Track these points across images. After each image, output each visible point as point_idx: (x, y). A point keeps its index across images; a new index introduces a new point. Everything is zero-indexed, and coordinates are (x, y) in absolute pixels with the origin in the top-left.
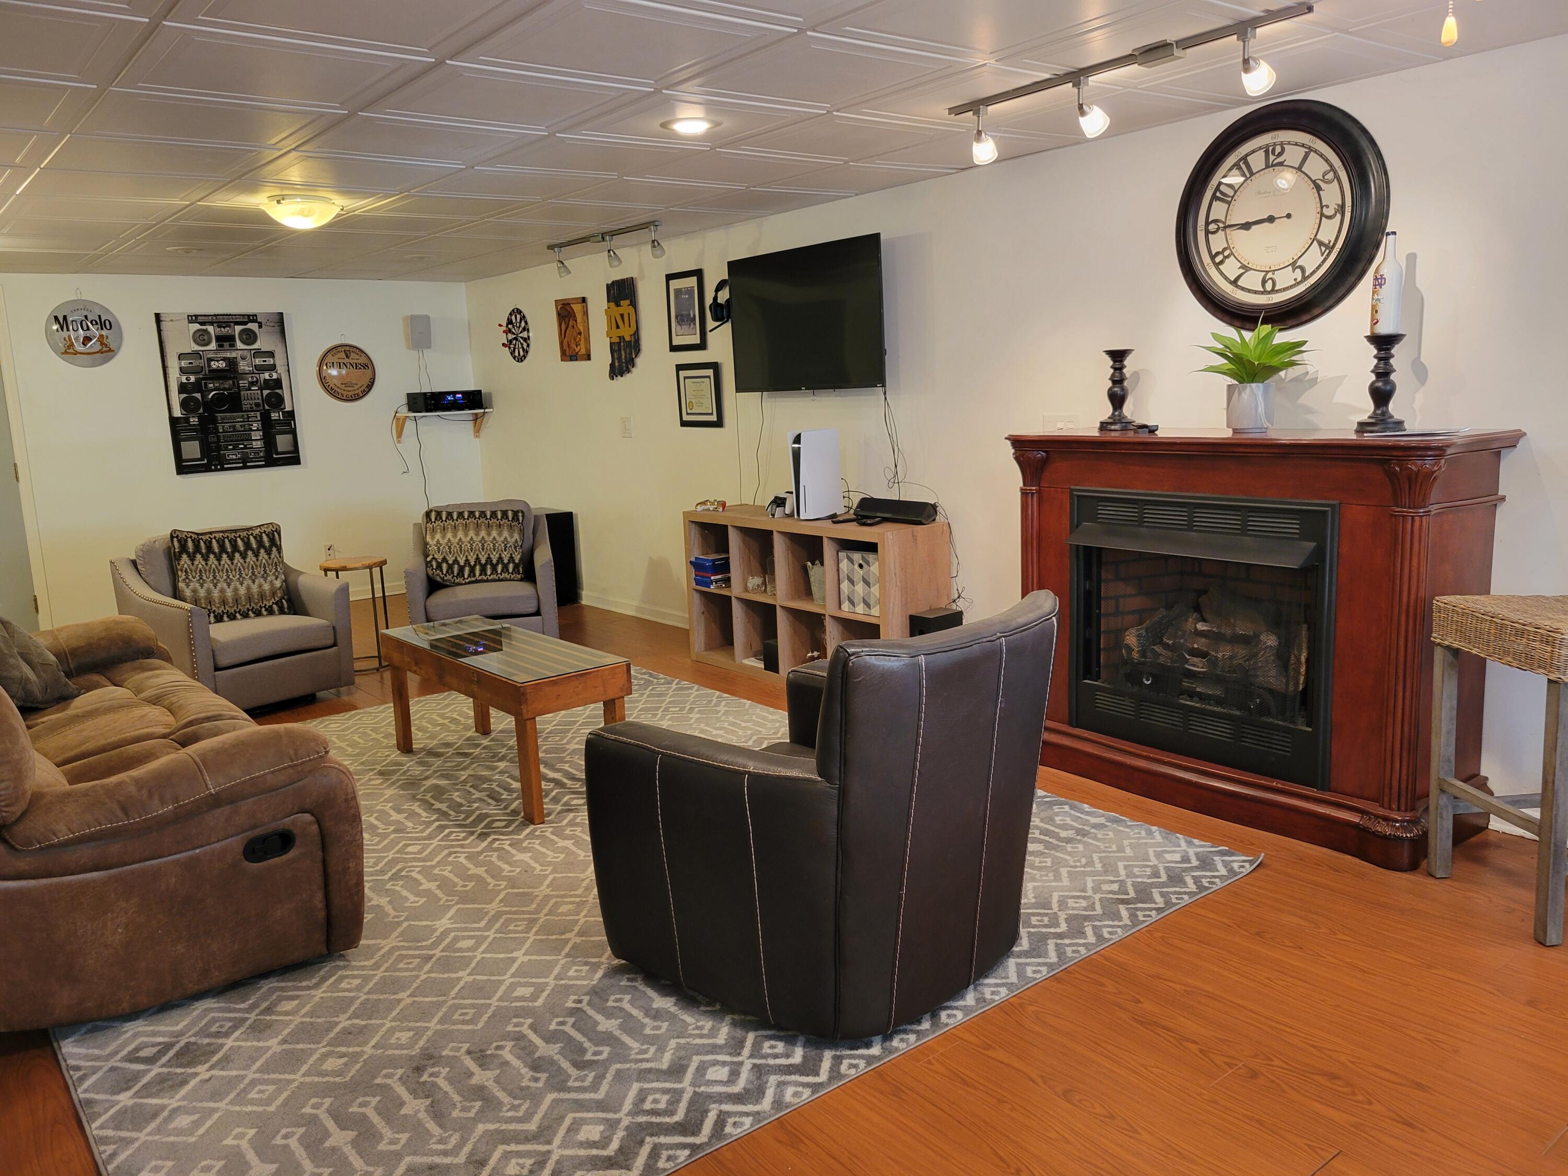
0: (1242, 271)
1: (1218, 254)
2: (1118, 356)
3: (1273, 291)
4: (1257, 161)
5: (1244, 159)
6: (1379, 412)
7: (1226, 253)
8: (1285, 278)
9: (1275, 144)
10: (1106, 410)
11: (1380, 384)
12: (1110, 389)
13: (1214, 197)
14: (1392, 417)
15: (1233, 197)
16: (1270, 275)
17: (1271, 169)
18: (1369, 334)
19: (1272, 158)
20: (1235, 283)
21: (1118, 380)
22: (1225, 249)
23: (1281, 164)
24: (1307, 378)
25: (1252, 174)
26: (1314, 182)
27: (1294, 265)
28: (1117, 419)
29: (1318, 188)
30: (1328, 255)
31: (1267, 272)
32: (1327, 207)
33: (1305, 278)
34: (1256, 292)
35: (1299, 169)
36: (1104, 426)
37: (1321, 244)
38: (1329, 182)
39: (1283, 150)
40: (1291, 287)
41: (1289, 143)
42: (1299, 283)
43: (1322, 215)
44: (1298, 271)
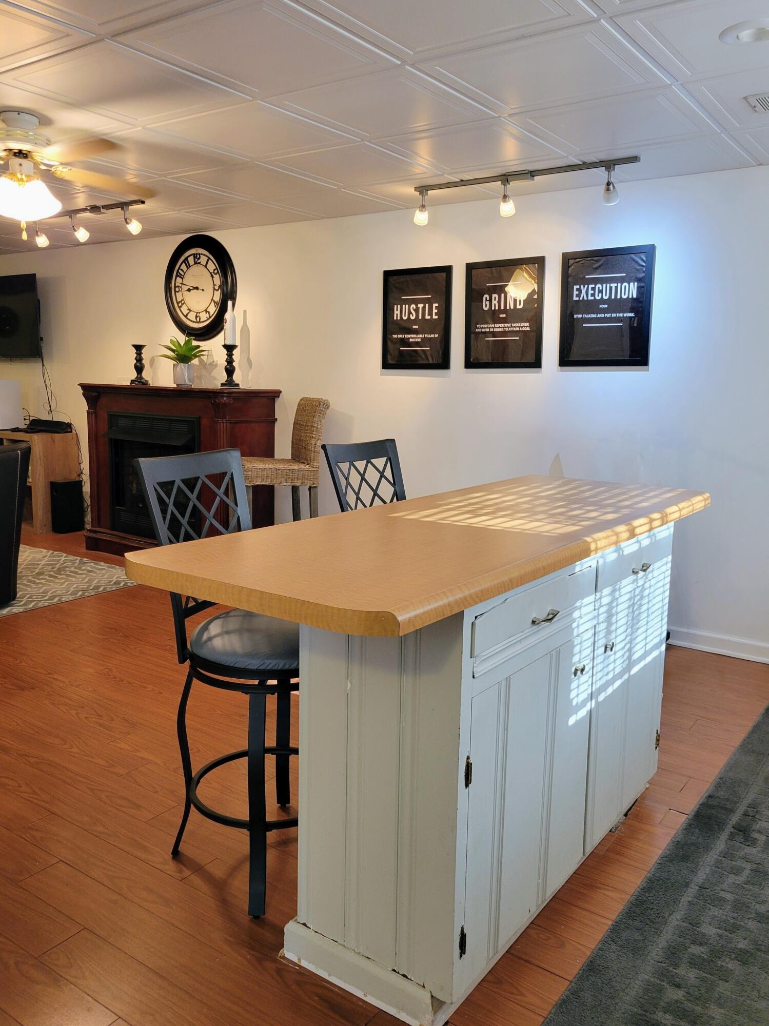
0: (188, 311)
1: (180, 302)
2: (139, 348)
3: (200, 322)
4: (191, 260)
5: (186, 259)
6: (229, 379)
7: (183, 302)
8: (204, 316)
9: (197, 254)
10: (134, 375)
11: (228, 367)
12: (135, 364)
13: (177, 276)
14: (234, 382)
15: (184, 276)
16: (198, 315)
17: (196, 265)
18: (223, 344)
19: (196, 260)
20: (186, 316)
21: (139, 359)
22: (182, 300)
23: (199, 263)
24: (214, 363)
25: (190, 266)
26: (211, 273)
27: (206, 311)
28: (139, 379)
29: (212, 276)
30: (217, 307)
31: (197, 313)
32: (216, 285)
33: (210, 317)
34: (194, 322)
35: (206, 266)
36: (132, 382)
37: (215, 302)
38: (216, 274)
39: (200, 257)
40: (206, 321)
41: (202, 254)
42: (208, 319)
43: (214, 289)
44: (207, 313)
